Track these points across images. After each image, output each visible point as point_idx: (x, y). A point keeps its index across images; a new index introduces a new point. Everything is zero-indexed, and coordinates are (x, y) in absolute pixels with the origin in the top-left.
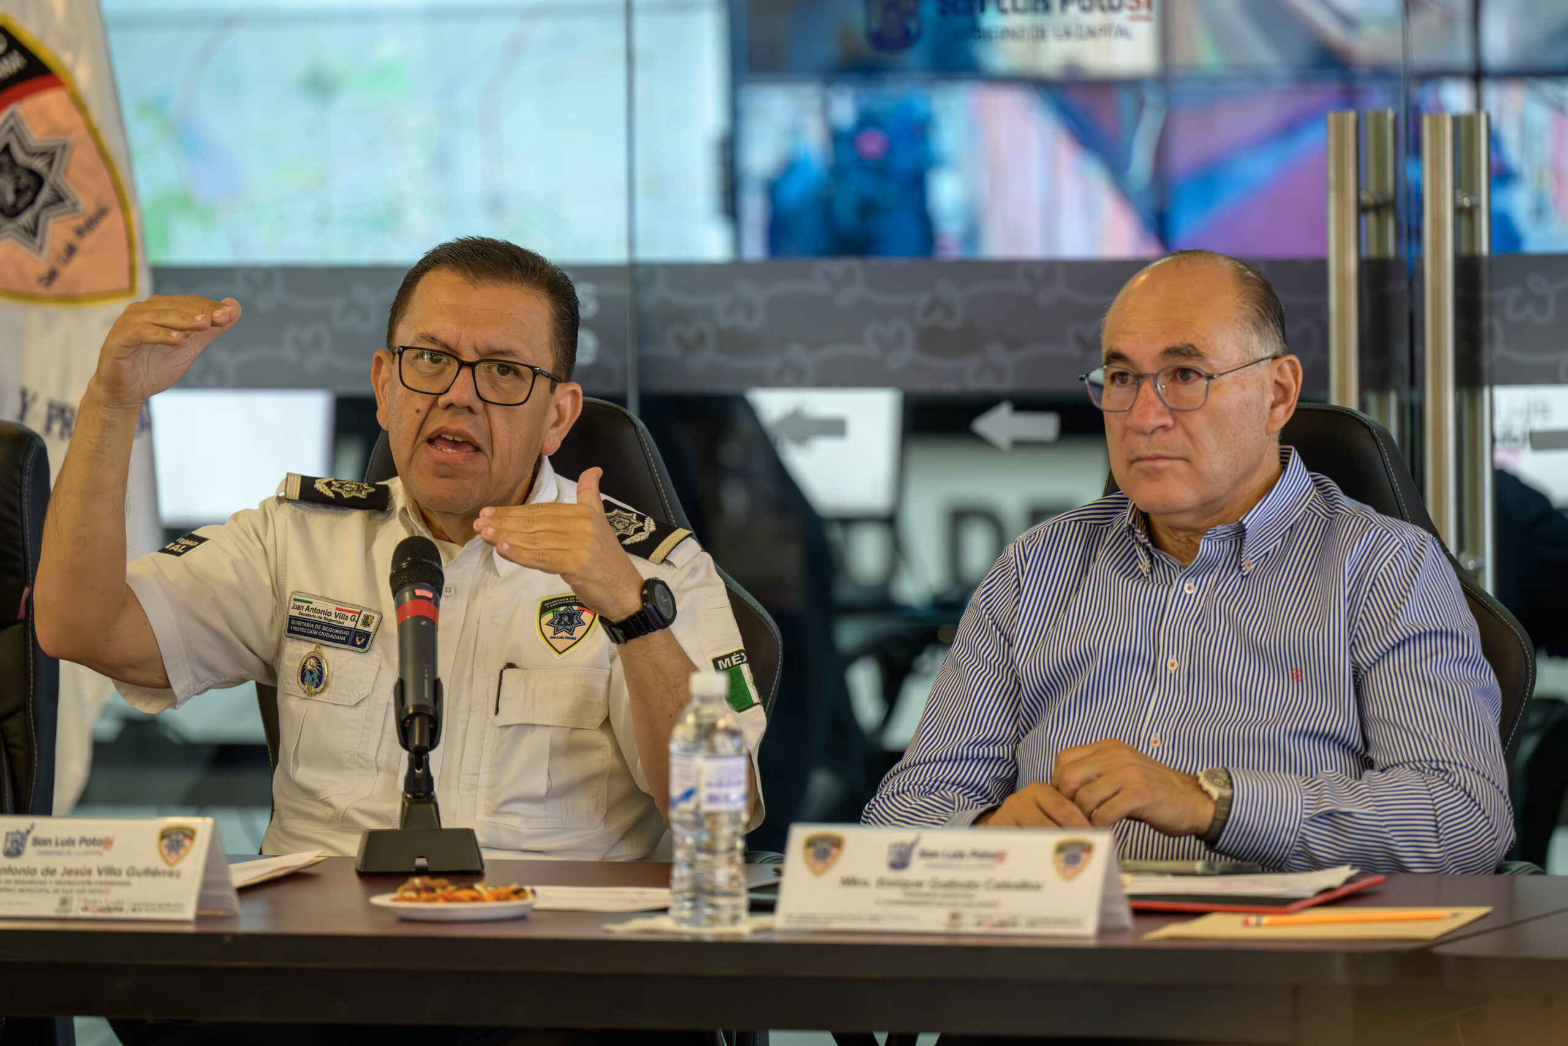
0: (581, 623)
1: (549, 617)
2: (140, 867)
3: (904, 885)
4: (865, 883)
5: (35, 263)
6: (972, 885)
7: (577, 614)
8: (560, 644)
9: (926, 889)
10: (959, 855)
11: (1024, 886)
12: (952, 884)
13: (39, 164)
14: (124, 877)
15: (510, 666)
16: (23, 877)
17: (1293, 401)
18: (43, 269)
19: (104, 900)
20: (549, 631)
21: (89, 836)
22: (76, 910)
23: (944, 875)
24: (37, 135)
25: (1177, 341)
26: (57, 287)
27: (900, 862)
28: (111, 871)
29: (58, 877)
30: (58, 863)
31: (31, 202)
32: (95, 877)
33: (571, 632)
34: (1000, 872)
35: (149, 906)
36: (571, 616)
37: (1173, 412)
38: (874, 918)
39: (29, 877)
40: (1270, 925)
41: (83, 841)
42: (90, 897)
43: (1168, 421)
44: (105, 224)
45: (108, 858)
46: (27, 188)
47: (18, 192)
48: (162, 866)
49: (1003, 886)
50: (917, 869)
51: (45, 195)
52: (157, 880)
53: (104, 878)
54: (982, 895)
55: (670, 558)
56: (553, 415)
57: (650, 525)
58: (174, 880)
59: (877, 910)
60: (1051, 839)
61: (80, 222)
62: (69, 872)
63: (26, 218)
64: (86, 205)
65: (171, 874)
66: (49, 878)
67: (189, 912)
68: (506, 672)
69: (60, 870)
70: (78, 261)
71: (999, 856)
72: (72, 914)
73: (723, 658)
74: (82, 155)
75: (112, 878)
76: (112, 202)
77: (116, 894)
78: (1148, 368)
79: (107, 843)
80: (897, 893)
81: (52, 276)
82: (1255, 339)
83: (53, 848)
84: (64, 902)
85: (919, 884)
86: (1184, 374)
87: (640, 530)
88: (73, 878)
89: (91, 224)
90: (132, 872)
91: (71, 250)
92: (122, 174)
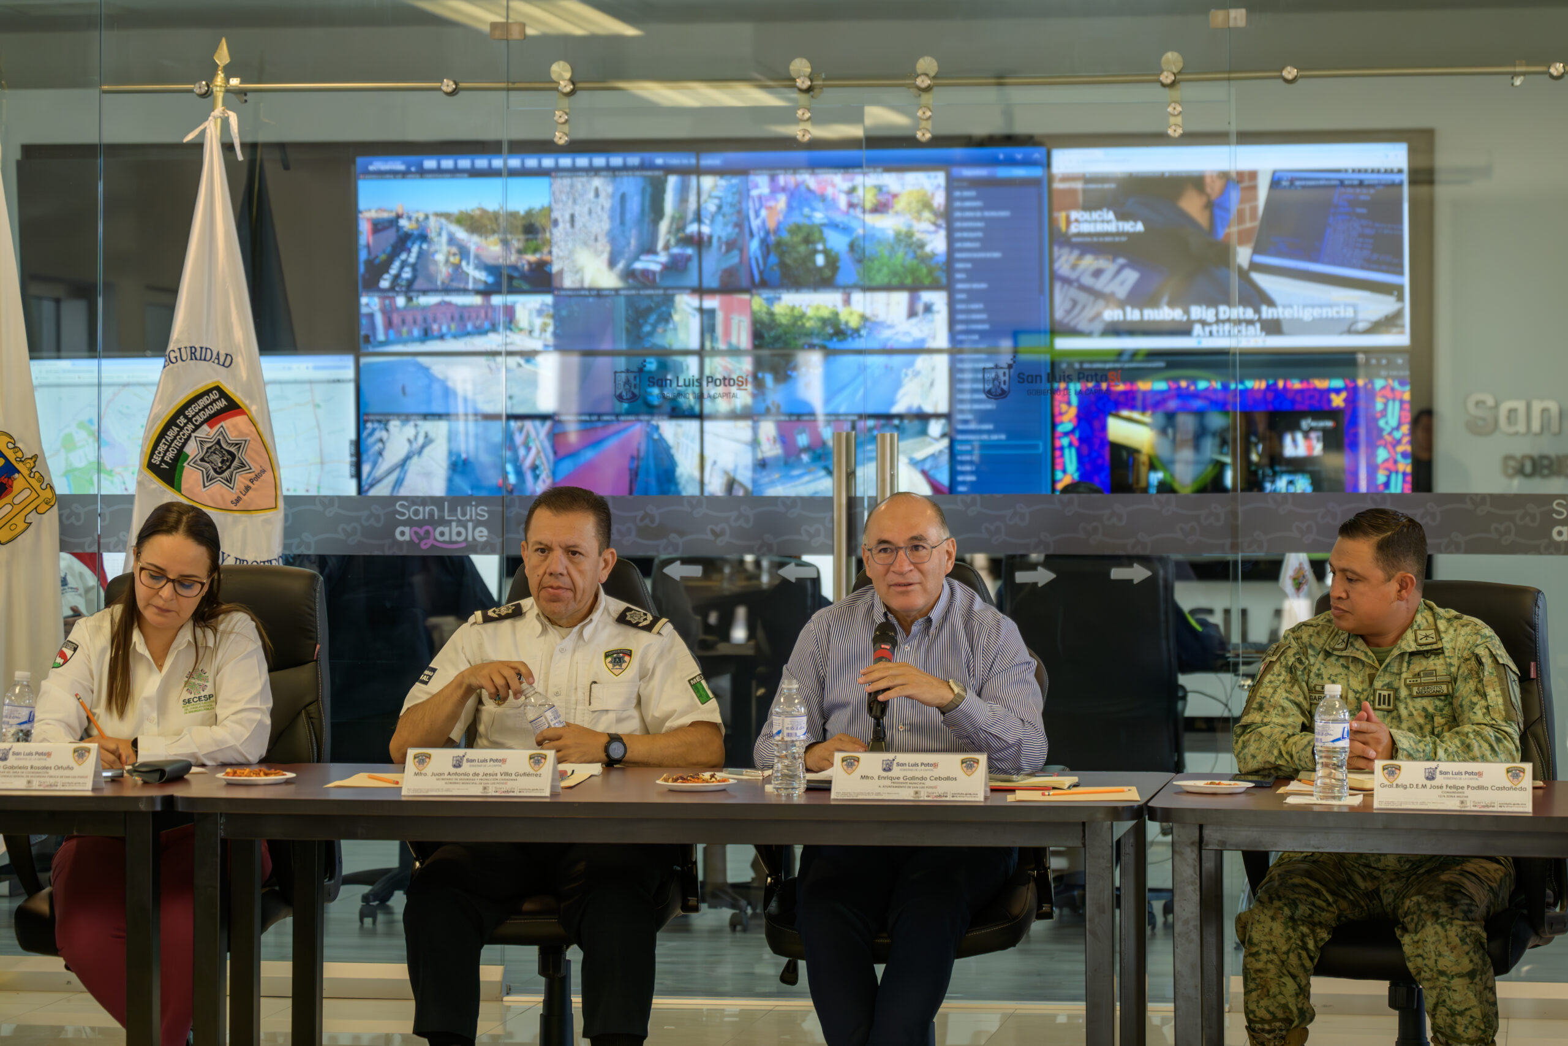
0: (625, 662)
1: (609, 659)
2: (521, 772)
3: (892, 778)
4: (872, 778)
5: (231, 495)
6: (923, 778)
7: (623, 657)
8: (617, 672)
9: (901, 780)
10: (916, 765)
11: (948, 778)
12: (913, 778)
13: (232, 449)
14: (513, 777)
15: (595, 682)
16: (462, 777)
17: (953, 558)
18: (234, 497)
19: (505, 787)
20: (610, 666)
21: (494, 758)
22: (491, 792)
23: (910, 774)
24: (232, 437)
25: (915, 534)
26: (240, 506)
27: (888, 768)
28: (506, 774)
29: (480, 777)
30: (481, 770)
31: (229, 467)
32: (499, 776)
33: (621, 665)
34: (936, 773)
35: (528, 790)
36: (620, 659)
37: (914, 564)
38: (879, 794)
39: (466, 777)
40: (1054, 795)
41: (491, 760)
42: (498, 786)
43: (912, 567)
44: (264, 476)
45: (505, 768)
46: (227, 460)
47: (223, 462)
48: (532, 772)
49: (940, 778)
50: (896, 771)
51: (236, 463)
52: (530, 778)
53: (503, 777)
54: (928, 783)
55: (661, 632)
56: (602, 565)
57: (650, 618)
58: (538, 778)
59: (881, 790)
60: (958, 757)
61: (252, 476)
62: (486, 775)
63: (226, 474)
64: (256, 468)
65: (536, 775)
66: (476, 777)
67: (548, 794)
68: (593, 685)
69: (481, 774)
70: (250, 492)
71: (935, 765)
72: (490, 794)
73: (692, 679)
74: (254, 445)
75: (508, 777)
76: (268, 467)
77: (510, 785)
78: (902, 545)
79: (504, 761)
80: (888, 782)
81: (238, 500)
82: (942, 531)
83: (477, 763)
84: (485, 788)
85: (898, 778)
86: (916, 548)
87: (645, 619)
88: (488, 777)
89: (257, 477)
90: (517, 774)
91: (248, 488)
92: (272, 455)
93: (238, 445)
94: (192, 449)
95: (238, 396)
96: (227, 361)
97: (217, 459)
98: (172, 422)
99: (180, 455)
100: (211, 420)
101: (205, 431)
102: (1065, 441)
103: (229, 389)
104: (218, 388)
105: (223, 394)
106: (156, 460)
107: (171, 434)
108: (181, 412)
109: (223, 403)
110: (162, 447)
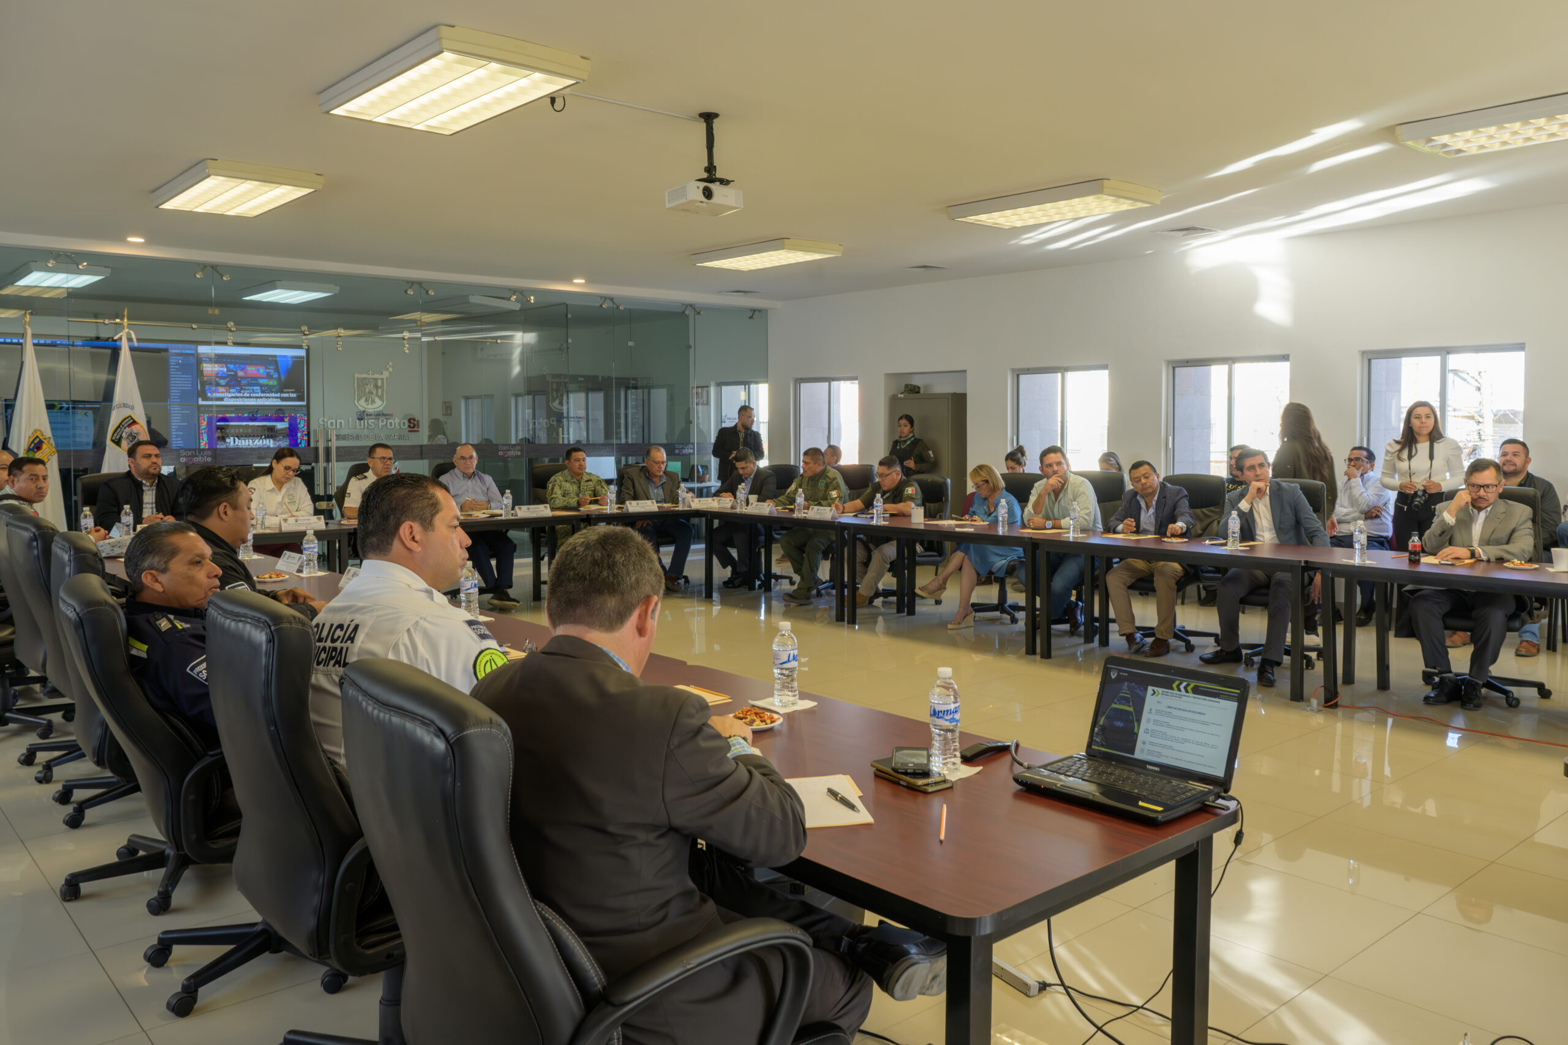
93: (137, 434)
94: (124, 435)
95: (136, 419)
96: (132, 408)
97: (131, 438)
98: (119, 427)
99: (121, 437)
100: (129, 426)
101: (127, 430)
102: (203, 431)
103: (133, 417)
104: (130, 416)
105: (132, 418)
106: (114, 438)
107: (118, 430)
108: (121, 423)
109: (131, 421)
110: (115, 435)
